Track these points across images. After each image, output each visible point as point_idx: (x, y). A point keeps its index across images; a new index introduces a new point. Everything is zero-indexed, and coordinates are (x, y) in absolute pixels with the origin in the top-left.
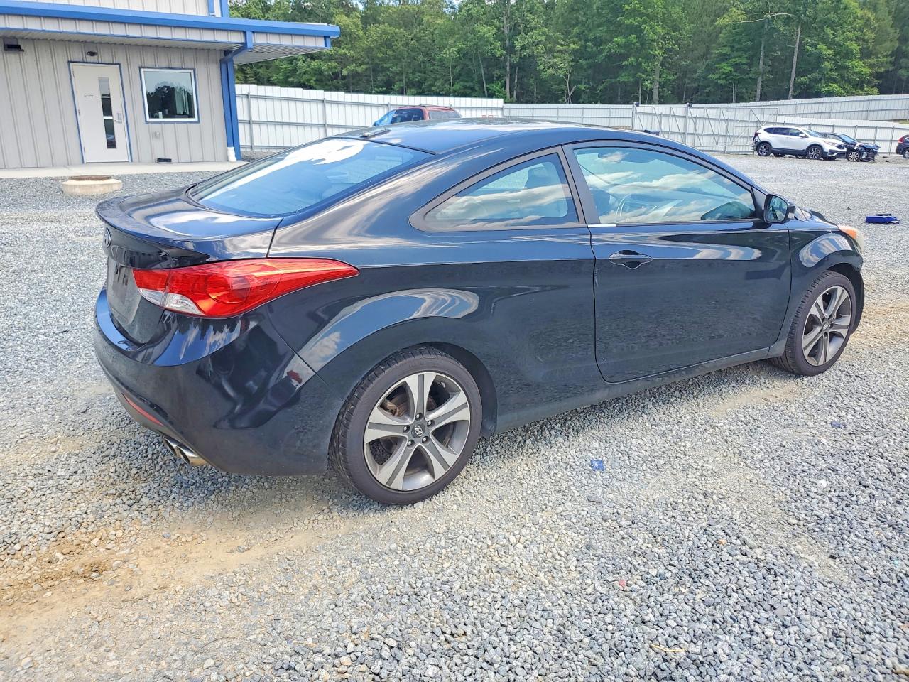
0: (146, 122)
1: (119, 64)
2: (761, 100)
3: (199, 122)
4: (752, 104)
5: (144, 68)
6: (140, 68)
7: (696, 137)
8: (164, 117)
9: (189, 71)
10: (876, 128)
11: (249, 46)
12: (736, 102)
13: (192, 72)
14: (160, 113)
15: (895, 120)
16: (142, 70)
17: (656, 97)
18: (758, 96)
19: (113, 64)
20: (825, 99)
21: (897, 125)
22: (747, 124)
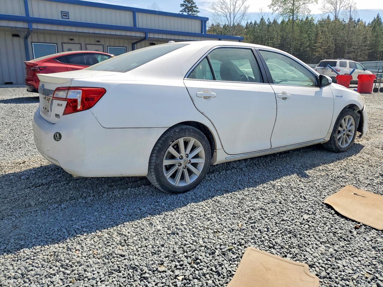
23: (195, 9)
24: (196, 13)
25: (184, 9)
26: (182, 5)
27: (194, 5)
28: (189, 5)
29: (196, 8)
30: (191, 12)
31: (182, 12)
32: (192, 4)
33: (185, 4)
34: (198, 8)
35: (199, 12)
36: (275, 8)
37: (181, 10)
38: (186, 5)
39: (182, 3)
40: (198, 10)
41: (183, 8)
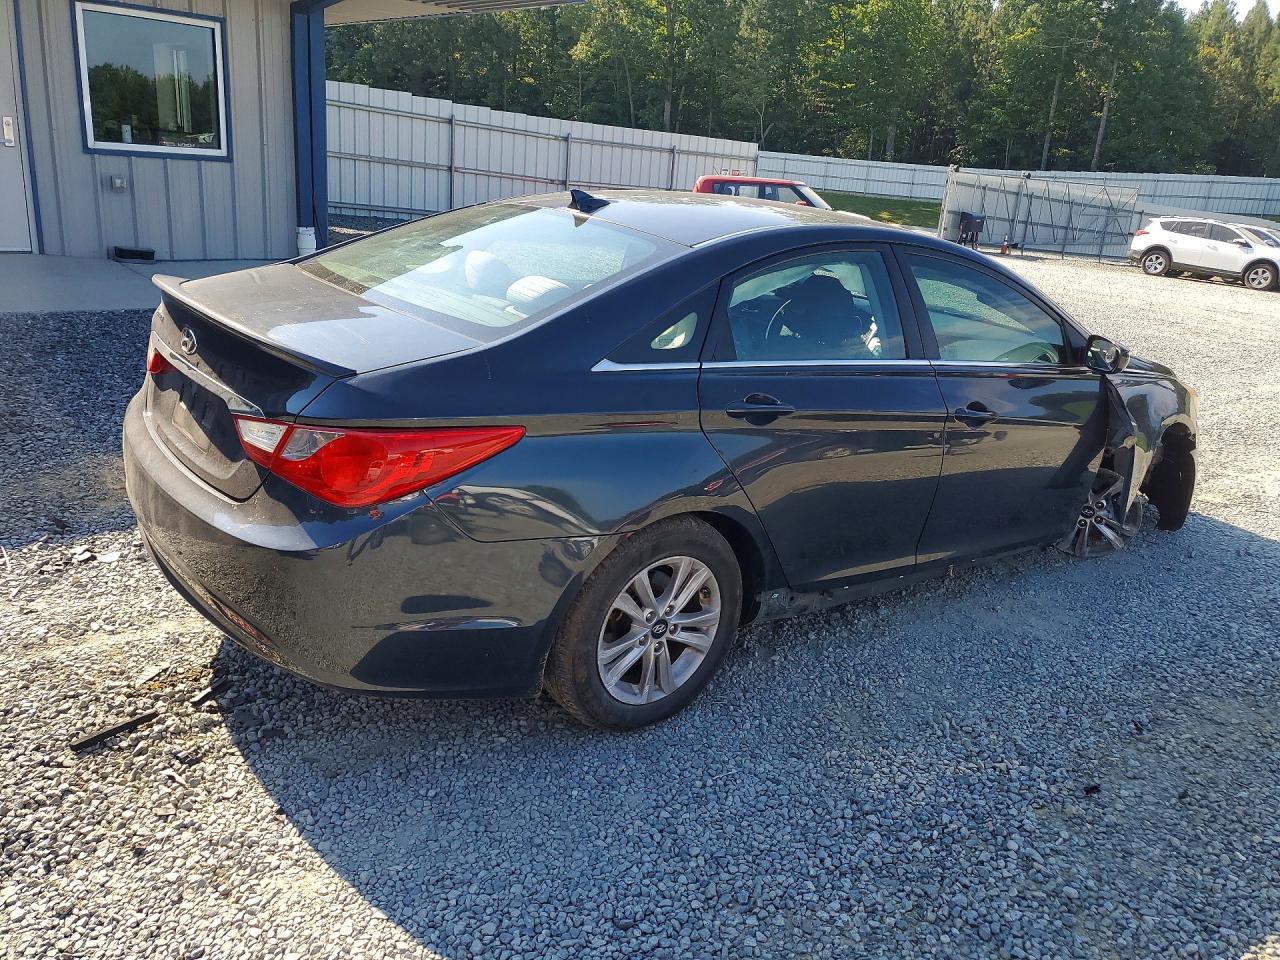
0: (86, 149)
2: (1049, 168)
3: (229, 159)
5: (86, 2)
6: (72, 1)
7: (1030, 227)
8: (135, 141)
9: (210, 24)
13: (217, 26)
14: (127, 129)
16: (77, 5)
18: (1045, 164)
22: (1096, 211)
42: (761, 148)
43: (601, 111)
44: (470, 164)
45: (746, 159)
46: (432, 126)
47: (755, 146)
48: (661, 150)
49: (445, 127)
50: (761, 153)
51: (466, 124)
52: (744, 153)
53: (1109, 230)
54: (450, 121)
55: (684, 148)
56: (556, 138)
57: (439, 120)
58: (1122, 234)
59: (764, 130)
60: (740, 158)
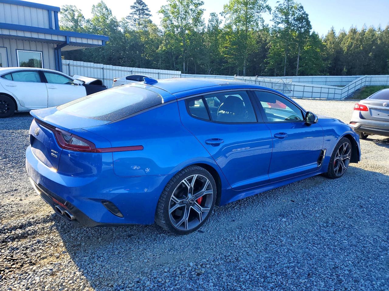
1: (6, 48)
2: (286, 76)
4: (282, 77)
5: (19, 50)
6: (16, 50)
9: (40, 52)
10: (329, 88)
11: (68, 43)
12: (276, 76)
15: (336, 86)
16: (17, 51)
17: (244, 72)
18: (285, 74)
19: (3, 47)
20: (310, 76)
21: (336, 87)
22: (280, 85)
23: (146, 12)
24: (148, 17)
25: (135, 12)
26: (133, 7)
27: (145, 8)
28: (141, 7)
29: (148, 11)
30: (142, 15)
31: (132, 15)
32: (143, 6)
33: (136, 6)
34: (150, 11)
35: (151, 15)
36: (227, 16)
37: (131, 12)
38: (137, 8)
39: (133, 4)
40: (150, 13)
41: (135, 10)
42: (182, 73)
43: (166, 66)
44: (108, 78)
45: (178, 75)
46: (99, 70)
47: (180, 72)
48: (156, 73)
49: (102, 70)
50: (182, 74)
51: (107, 69)
52: (178, 74)
53: (285, 89)
54: (103, 69)
55: (162, 73)
56: (129, 71)
57: (100, 68)
58: (289, 91)
59: (210, 69)
60: (176, 75)
